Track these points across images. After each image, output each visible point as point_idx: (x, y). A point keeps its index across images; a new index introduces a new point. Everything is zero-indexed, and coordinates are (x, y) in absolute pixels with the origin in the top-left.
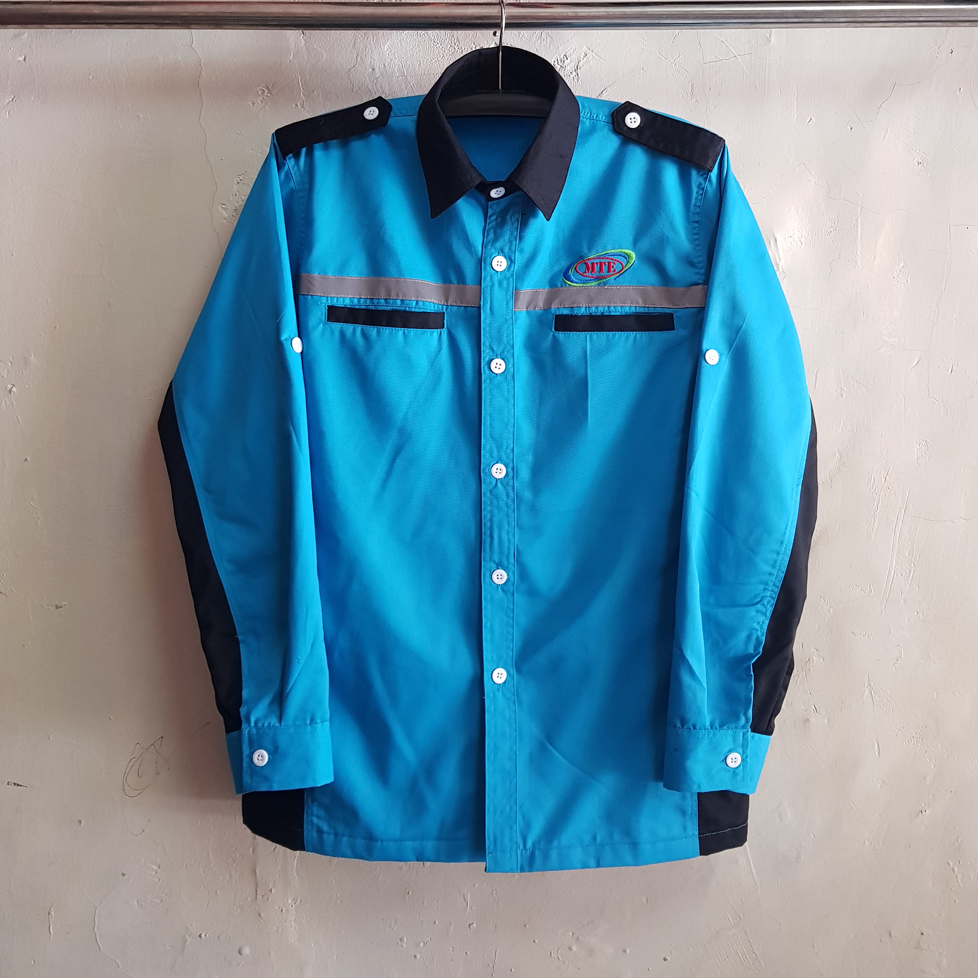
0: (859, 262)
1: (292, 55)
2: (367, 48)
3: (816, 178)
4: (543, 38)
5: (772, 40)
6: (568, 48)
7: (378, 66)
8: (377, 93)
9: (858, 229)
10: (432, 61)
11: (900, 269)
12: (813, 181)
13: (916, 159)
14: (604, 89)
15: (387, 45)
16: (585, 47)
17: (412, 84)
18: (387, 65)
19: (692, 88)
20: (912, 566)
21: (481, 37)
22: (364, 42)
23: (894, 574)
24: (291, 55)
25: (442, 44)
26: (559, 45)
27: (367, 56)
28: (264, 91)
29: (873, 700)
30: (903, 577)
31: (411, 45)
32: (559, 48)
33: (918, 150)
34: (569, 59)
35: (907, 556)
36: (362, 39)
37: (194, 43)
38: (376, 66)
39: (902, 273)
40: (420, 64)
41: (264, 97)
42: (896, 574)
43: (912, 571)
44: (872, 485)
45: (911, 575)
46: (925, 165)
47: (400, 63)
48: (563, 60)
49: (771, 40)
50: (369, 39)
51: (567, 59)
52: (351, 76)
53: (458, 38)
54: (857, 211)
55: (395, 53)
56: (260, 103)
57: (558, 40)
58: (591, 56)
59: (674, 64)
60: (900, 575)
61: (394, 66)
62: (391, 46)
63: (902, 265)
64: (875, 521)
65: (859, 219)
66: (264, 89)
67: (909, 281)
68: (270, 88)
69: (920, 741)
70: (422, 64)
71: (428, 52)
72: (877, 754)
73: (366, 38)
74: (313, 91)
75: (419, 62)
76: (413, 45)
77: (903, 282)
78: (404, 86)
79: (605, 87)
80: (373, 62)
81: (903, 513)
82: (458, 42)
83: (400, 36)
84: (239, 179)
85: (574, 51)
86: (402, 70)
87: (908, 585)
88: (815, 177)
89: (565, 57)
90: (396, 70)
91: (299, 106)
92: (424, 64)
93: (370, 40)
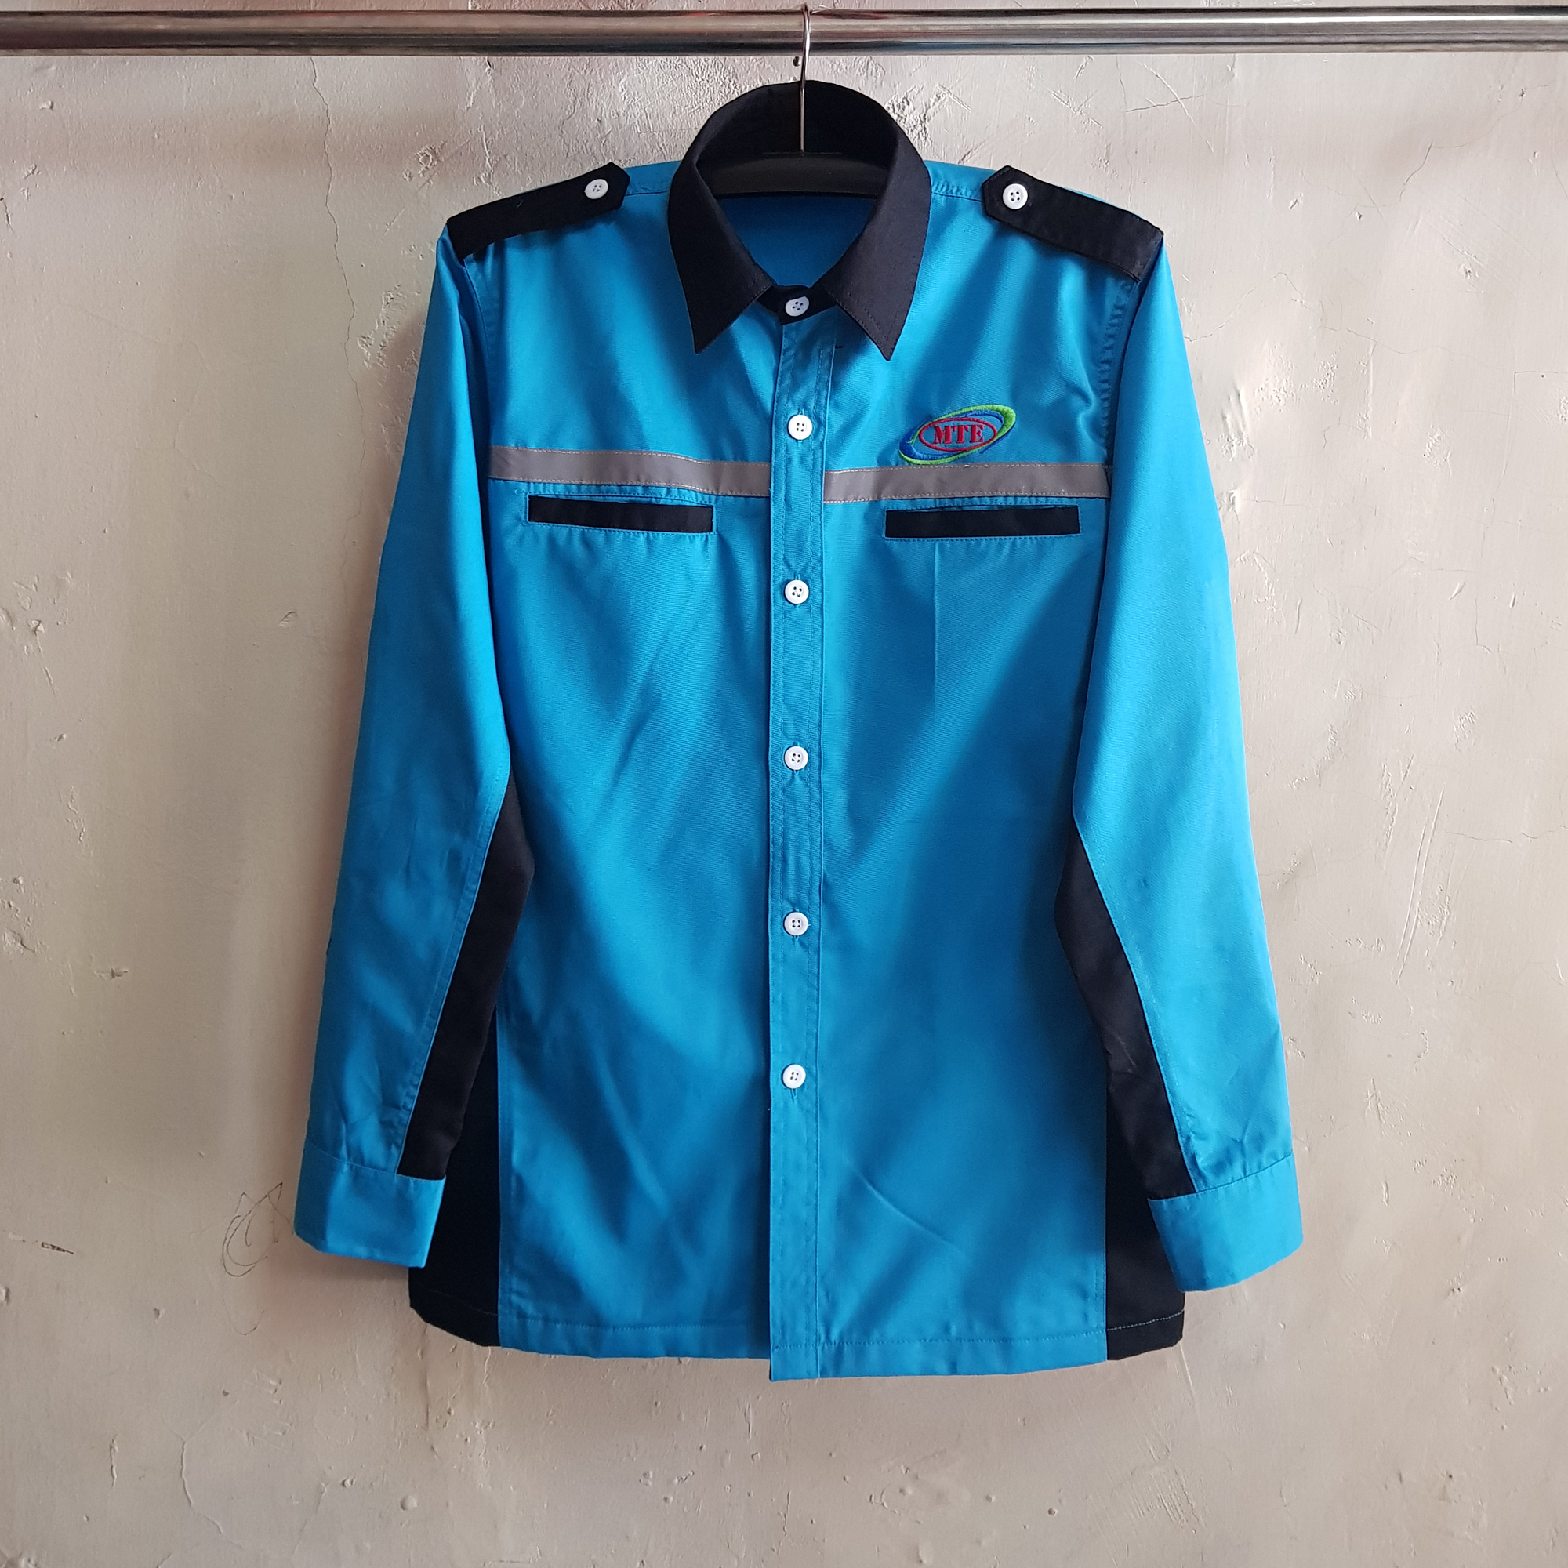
0: (1370, 431)
1: (472, 98)
2: (591, 88)
3: (1304, 295)
4: (870, 70)
5: (1236, 75)
6: (909, 87)
7: (607, 116)
8: (606, 159)
9: (1369, 377)
10: (693, 108)
11: (1434, 442)
12: (1298, 301)
13: (1462, 267)
14: (967, 151)
15: (622, 82)
16: (938, 85)
17: (661, 145)
18: (622, 115)
19: (1108, 152)
20: (1445, 910)
21: (771, 68)
22: (586, 78)
23: (1417, 924)
24: (469, 99)
25: (710, 81)
26: (896, 82)
27: (591, 100)
28: (428, 156)
29: (1380, 1119)
30: (1431, 926)
31: (660, 83)
32: (895, 86)
33: (1465, 252)
34: (911, 104)
35: (1437, 894)
36: (582, 72)
37: (317, 79)
38: (605, 115)
39: (1438, 448)
40: (675, 113)
41: (429, 166)
42: (1419, 923)
43: (1445, 919)
44: (1384, 783)
45: (1444, 923)
46: (1477, 275)
47: (642, 111)
48: (901, 106)
49: (1234, 75)
50: (593, 73)
51: (908, 104)
52: (565, 132)
53: (734, 71)
54: (1369, 349)
55: (634, 94)
56: (421, 175)
57: (894, 74)
58: (947, 99)
59: (1079, 113)
60: (1425, 924)
61: (633, 116)
62: (629, 84)
63: (1437, 435)
64: (1388, 839)
65: (1371, 362)
66: (428, 154)
67: (1448, 461)
68: (437, 151)
69: (1453, 1182)
70: (677, 113)
71: (687, 94)
72: (1384, 1201)
73: (588, 72)
74: (505, 156)
75: (673, 110)
76: (663, 83)
77: (1439, 461)
78: (648, 147)
79: (969, 149)
80: (600, 110)
81: (1433, 826)
82: (734, 78)
83: (643, 68)
84: (389, 298)
85: (919, 92)
86: (646, 122)
87: (1439, 940)
88: (1302, 295)
89: (905, 101)
90: (637, 123)
91: (482, 179)
92: (681, 113)
93: (596, 74)
